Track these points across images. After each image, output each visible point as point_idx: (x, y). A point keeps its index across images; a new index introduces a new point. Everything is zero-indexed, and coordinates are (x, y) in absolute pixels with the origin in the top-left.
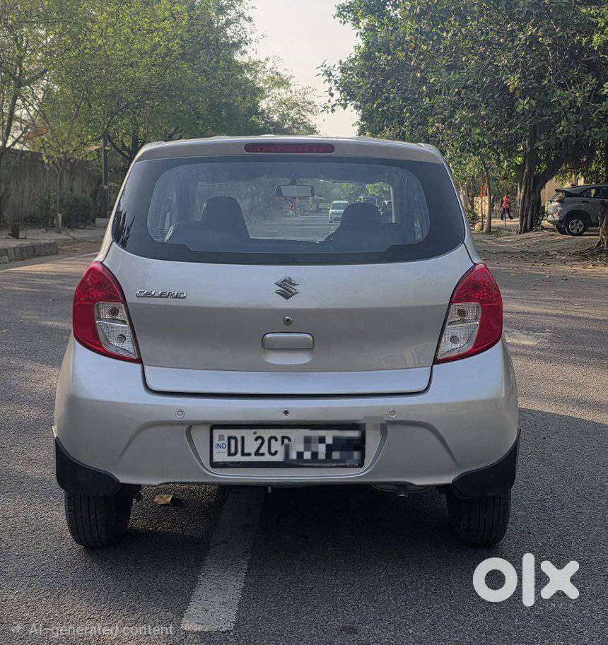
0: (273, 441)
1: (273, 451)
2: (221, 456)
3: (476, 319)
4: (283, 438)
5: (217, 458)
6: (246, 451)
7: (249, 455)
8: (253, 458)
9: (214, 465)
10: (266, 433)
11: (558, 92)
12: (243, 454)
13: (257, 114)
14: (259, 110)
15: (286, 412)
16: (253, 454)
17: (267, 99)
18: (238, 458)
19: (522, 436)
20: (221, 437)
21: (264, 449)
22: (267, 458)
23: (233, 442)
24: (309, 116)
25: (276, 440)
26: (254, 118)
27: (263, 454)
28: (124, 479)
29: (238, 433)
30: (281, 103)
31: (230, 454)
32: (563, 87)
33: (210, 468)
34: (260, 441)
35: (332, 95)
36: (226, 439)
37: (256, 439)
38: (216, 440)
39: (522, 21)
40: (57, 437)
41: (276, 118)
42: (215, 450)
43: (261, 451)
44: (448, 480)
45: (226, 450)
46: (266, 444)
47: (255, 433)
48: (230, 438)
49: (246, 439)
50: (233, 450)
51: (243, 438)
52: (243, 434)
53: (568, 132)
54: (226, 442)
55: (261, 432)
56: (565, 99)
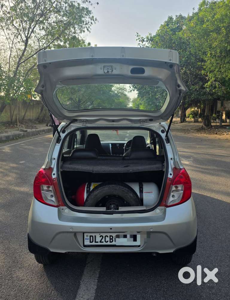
0: (106, 237)
1: (106, 241)
2: (87, 243)
3: (182, 190)
4: (110, 236)
5: (86, 244)
6: (96, 241)
7: (98, 242)
8: (99, 244)
9: (85, 246)
10: (104, 235)
11: (192, 86)
12: (95, 242)
13: (111, 91)
14: (112, 90)
15: (111, 229)
16: (99, 242)
17: (114, 87)
18: (94, 243)
19: (198, 234)
20: (87, 236)
21: (103, 240)
22: (104, 243)
23: (92, 238)
24: (125, 92)
25: (108, 237)
26: (111, 92)
27: (103, 242)
28: (52, 250)
29: (93, 235)
30: (117, 88)
31: (90, 242)
32: (193, 85)
33: (83, 247)
34: (102, 237)
35: (130, 88)
36: (89, 236)
37: (100, 236)
38: (85, 237)
39: (182, 67)
40: (28, 234)
41: (116, 92)
42: (85, 241)
43: (102, 241)
44: (172, 251)
45: (89, 240)
46: (104, 238)
47: (100, 234)
48: (90, 236)
49: (96, 237)
50: (92, 241)
51: (95, 236)
52: (96, 235)
53: (195, 97)
54: (89, 237)
55: (102, 234)
56: (193, 88)
